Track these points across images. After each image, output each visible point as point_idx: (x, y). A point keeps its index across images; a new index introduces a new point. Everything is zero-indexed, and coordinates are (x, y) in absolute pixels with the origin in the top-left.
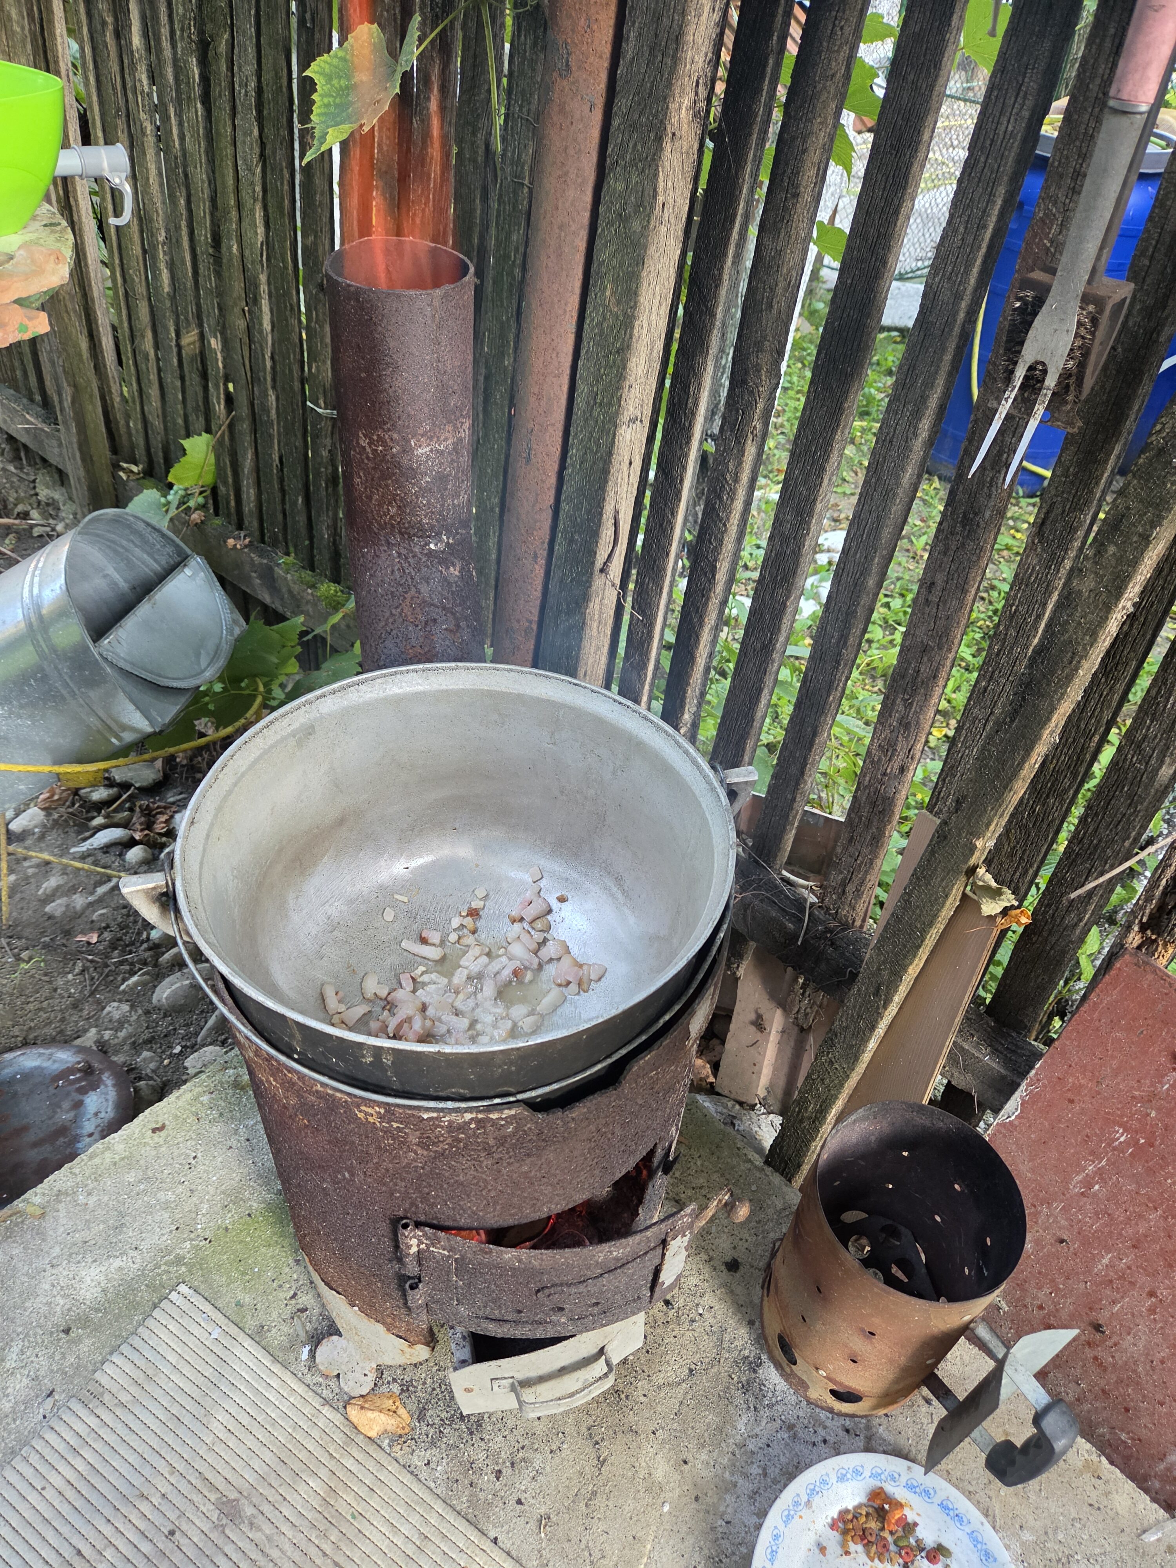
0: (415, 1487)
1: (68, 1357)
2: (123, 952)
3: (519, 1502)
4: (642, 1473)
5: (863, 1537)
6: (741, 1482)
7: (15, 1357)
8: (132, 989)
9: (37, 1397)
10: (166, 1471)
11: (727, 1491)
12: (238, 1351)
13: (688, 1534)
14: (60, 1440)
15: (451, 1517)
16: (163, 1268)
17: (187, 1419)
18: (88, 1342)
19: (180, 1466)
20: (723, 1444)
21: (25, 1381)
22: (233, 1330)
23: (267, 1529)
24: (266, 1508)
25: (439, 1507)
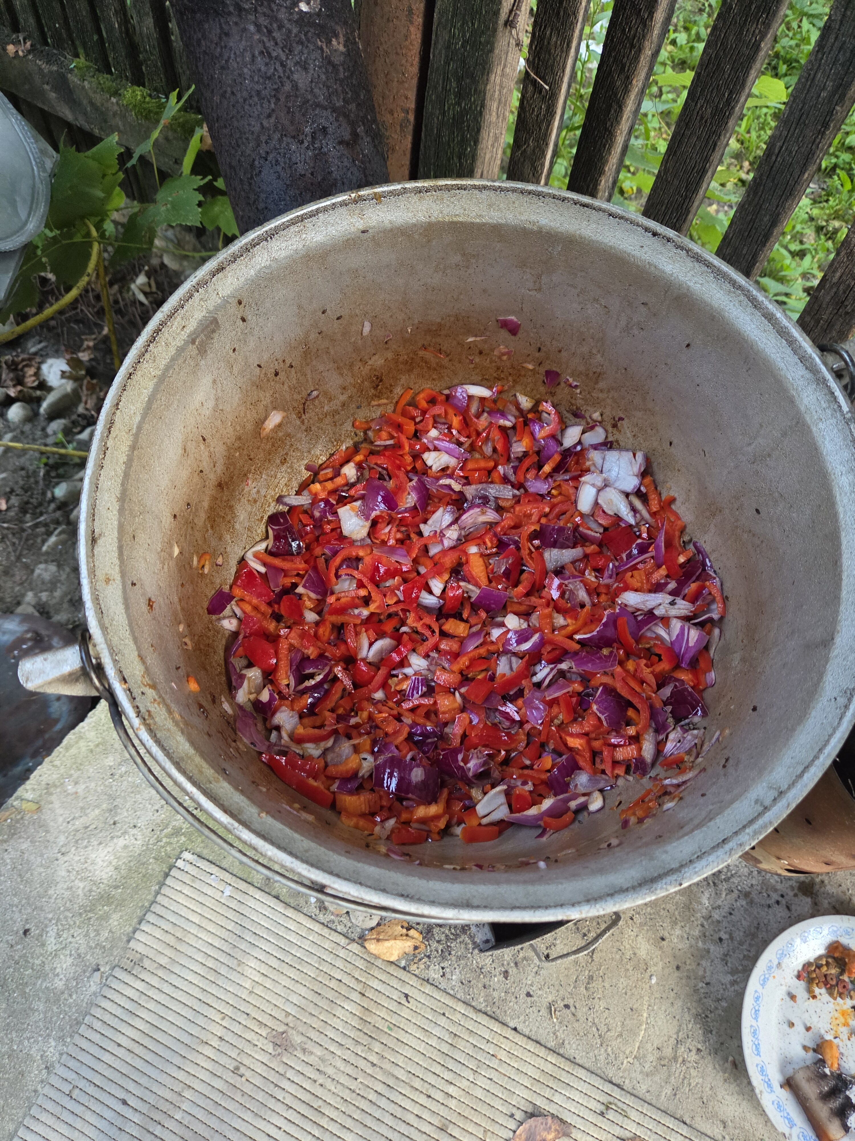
0: (437, 995)
1: (102, 933)
2: (36, 515)
3: (528, 995)
4: (629, 954)
5: (826, 983)
6: (712, 948)
7: (52, 939)
8: (54, 547)
9: (84, 972)
10: (217, 1018)
11: (702, 957)
12: (252, 903)
13: (675, 999)
14: (115, 1006)
15: (472, 1015)
16: (164, 840)
17: (223, 970)
18: (115, 916)
19: (228, 1011)
20: (692, 919)
21: (70, 960)
22: (243, 886)
23: (318, 1051)
24: (313, 1035)
25: (461, 1008)
